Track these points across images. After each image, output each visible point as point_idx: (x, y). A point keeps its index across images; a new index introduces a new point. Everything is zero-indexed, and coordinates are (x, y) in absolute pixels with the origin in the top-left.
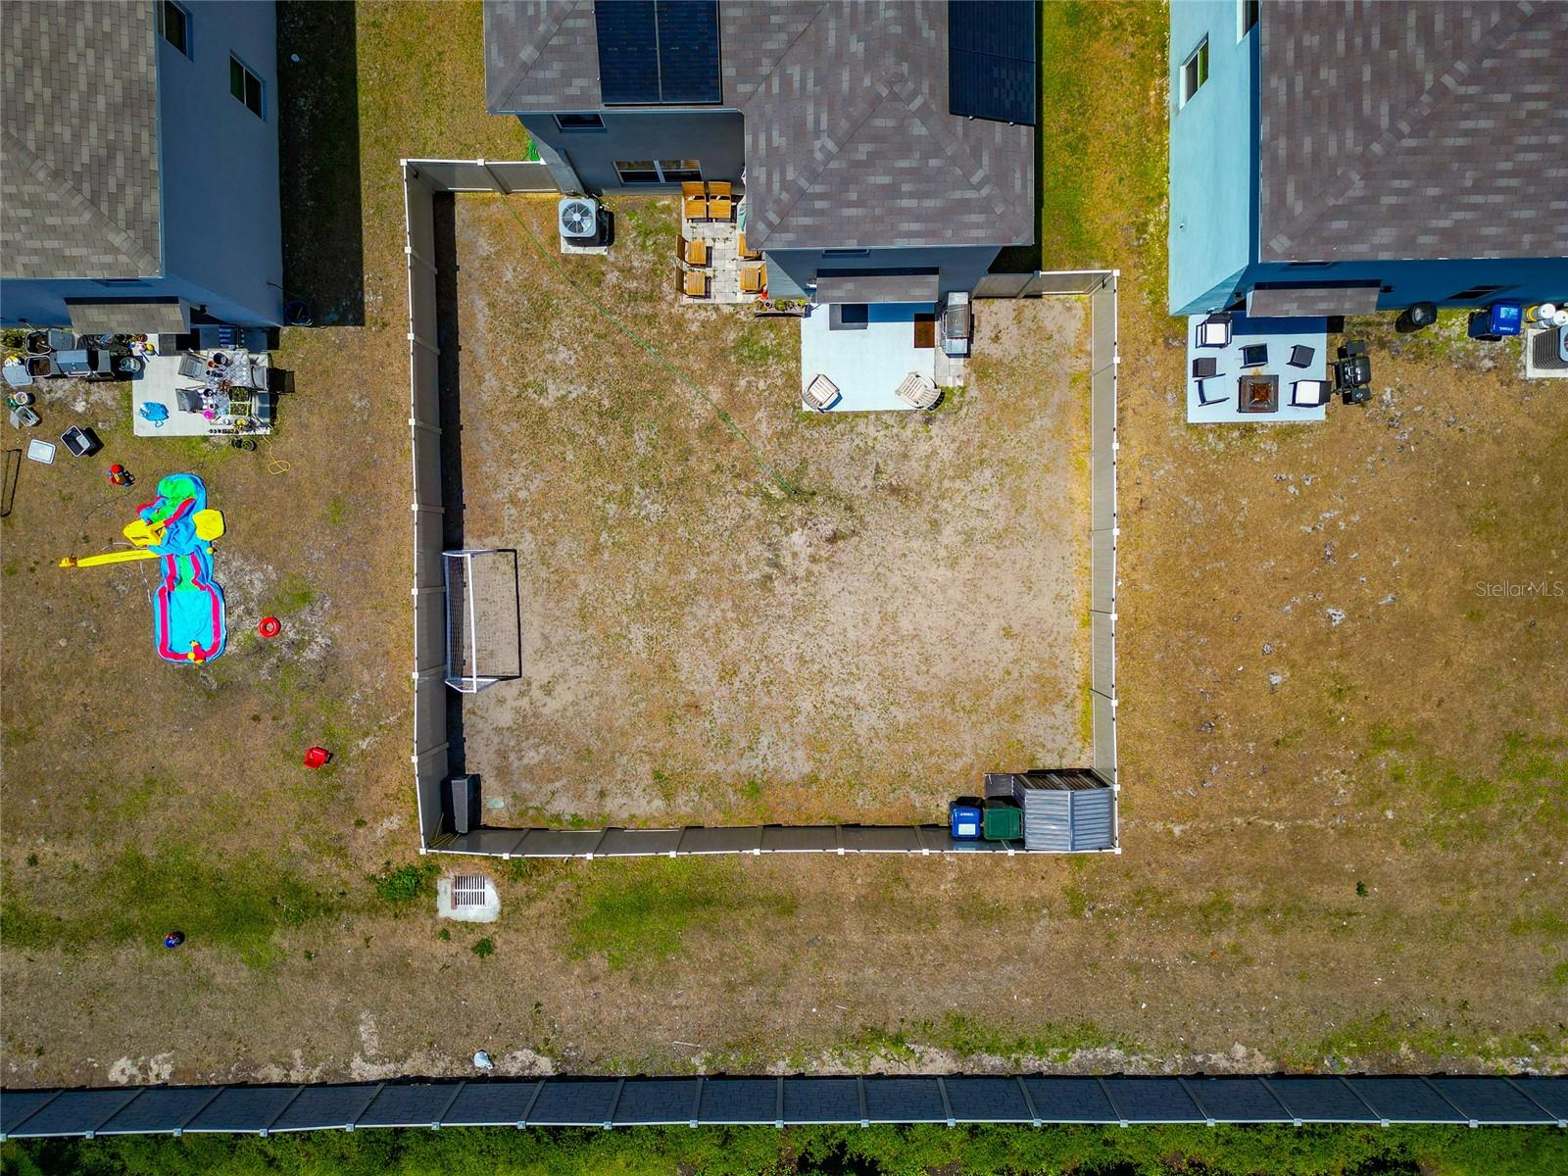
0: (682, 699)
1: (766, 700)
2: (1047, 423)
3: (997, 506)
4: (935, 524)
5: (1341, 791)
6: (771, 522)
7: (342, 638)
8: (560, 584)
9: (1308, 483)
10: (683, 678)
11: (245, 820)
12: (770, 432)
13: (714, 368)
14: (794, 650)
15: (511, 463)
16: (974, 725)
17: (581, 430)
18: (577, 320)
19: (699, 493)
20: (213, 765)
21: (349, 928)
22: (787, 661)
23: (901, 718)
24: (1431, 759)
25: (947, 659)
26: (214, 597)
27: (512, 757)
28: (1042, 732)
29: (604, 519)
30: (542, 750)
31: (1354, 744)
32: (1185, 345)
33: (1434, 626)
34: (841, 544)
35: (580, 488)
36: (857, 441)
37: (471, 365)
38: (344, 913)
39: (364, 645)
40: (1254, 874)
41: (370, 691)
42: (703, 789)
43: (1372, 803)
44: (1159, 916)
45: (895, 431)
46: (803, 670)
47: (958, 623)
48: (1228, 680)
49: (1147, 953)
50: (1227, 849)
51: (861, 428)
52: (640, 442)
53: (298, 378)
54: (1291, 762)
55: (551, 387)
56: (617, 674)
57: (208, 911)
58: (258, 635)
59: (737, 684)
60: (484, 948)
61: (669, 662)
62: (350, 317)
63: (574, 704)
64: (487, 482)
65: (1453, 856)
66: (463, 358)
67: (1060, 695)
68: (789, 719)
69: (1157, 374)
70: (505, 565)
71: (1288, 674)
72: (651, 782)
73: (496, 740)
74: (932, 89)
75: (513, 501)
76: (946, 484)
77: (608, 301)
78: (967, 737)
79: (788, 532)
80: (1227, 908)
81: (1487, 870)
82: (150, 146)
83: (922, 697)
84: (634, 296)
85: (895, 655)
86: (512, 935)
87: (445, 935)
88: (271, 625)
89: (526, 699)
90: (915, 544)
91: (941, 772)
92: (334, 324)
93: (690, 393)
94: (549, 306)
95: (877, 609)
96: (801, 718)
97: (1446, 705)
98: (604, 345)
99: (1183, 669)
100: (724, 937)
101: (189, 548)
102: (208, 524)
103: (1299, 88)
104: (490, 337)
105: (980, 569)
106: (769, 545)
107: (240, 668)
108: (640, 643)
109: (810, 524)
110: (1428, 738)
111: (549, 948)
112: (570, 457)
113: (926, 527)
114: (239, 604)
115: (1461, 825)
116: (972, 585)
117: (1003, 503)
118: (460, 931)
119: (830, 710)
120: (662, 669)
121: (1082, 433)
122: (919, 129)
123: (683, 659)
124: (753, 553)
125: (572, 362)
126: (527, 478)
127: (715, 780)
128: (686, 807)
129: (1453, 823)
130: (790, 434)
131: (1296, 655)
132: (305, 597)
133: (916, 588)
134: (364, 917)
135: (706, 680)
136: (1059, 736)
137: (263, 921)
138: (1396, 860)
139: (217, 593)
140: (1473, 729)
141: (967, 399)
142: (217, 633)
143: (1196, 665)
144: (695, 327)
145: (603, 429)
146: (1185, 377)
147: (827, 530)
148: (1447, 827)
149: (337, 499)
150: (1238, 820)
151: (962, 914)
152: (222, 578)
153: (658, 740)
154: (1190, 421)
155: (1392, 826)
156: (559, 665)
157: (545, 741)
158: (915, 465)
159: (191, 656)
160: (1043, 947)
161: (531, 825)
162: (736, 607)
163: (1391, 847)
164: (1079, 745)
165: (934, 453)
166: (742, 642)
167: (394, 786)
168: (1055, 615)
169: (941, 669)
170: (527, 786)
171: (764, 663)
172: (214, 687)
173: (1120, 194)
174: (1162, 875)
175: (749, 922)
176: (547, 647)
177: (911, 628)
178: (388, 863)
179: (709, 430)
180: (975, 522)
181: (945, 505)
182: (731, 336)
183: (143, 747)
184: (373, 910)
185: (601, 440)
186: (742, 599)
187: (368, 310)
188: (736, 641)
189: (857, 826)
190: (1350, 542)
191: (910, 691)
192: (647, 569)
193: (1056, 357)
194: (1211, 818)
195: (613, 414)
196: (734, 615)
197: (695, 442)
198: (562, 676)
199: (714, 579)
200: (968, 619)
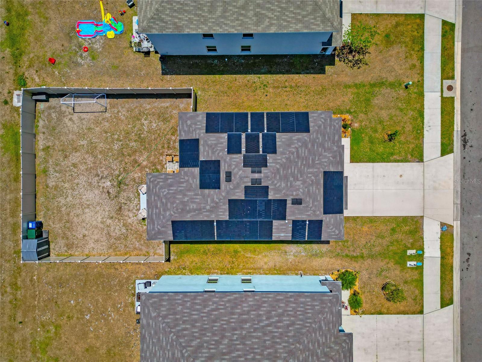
0: (68, 154)
1: (67, 175)
2: (137, 246)
3: (116, 233)
4: (112, 218)
5: (44, 318)
6: (113, 177)
7: (83, 68)
8: (97, 123)
9: (121, 310)
10: (73, 154)
11: (37, 42)
12: (135, 177)
13: (151, 163)
14: (80, 182)
15: (128, 111)
16: (61, 227)
17: (136, 129)
18: (163, 129)
19: (120, 159)
20: (51, 35)
21: (11, 68)
22: (77, 180)
23: (63, 209)
24: (52, 340)
25: (78, 220)
26: (93, 36)
27: (53, 110)
28: (59, 244)
29: (113, 134)
30: (55, 118)
31: (56, 321)
32: (155, 279)
33: (85, 340)
34: (107, 194)
35: (121, 129)
36: (133, 199)
37: (152, 102)
38: (15, 67)
39: (81, 73)
40: (25, 297)
41: (70, 74)
42: (45, 158)
43: (41, 325)
44: (14, 273)
45: (135, 208)
46: (75, 184)
47: (87, 223)
48: (72, 290)
49: (5, 270)
50: (31, 290)
51: (136, 200)
52: (133, 144)
53: (148, 58)
54: (52, 306)
55: (146, 122)
56: (74, 137)
57: (15, 32)
58: (84, 46)
59: (72, 168)
60: (6, 102)
61: (77, 150)
62: (164, 72)
63: (67, 126)
64: (123, 105)
65: (29, 345)
66: (154, 100)
67: (69, 249)
68: (63, 181)
69: (148, 273)
70: (103, 109)
71: (73, 305)
72: (47, 145)
73: (58, 106)
74: (176, 217)
75: (119, 112)
76: (122, 221)
77: (168, 137)
78: (58, 225)
79: (110, 181)
80: (17, 290)
81: (25, 354)
82: (169, 31)
83: (68, 214)
84: (169, 143)
85: (79, 208)
86: (9, 110)
87: (9, 92)
88: (86, 50)
89: (68, 114)
90: (107, 213)
91: (49, 219)
92: (162, 68)
93: (145, 157)
94: (167, 122)
95: (91, 203)
96: (63, 184)
97: (66, 343)
98: (156, 135)
99: (75, 279)
100: (9, 164)
101: (104, 30)
102: (111, 34)
103: (178, 301)
104: (159, 106)
105: (101, 229)
106: (107, 176)
107: (75, 41)
108: (82, 143)
109: (112, 186)
110: (57, 339)
111: (6, 119)
112: (129, 126)
113: (111, 215)
114: (91, 41)
115: (36, 347)
116: (96, 227)
117: (117, 235)
118: (10, 96)
119: (65, 191)
120: (76, 148)
121: (134, 254)
122: (168, 213)
123: (78, 154)
124: (105, 172)
125: (152, 127)
126: (124, 115)
127: (47, 162)
128: (40, 154)
129: (37, 345)
130: (135, 182)
131: (78, 307)
132: (93, 58)
133: (96, 213)
134: (14, 72)
135: (73, 160)
136: (58, 249)
137: (13, 46)
138: (28, 331)
139: (94, 36)
140: (60, 349)
141: (143, 226)
142: (84, 36)
143: (76, 283)
144: (161, 158)
145: (136, 135)
146: (147, 279)
147: (111, 191)
148: (36, 344)
149: (118, 67)
150: (37, 293)
151: (14, 224)
152: (98, 37)
153: (57, 147)
154: (136, 281)
155: (36, 330)
156: (77, 122)
157: (58, 118)
158: (127, 213)
159: (78, 29)
160: (6, 244)
161: (36, 115)
162: (91, 168)
163: (31, 330)
164: (56, 253)
165: (130, 218)
166: (82, 169)
167: (46, 80)
168: (89, 248)
169: (75, 219)
170: (46, 114)
171: (77, 174)
172: (71, 35)
173: (193, 263)
174: (24, 274)
175: (12, 170)
176: (81, 119)
177: (86, 212)
178: (27, 78)
179: (136, 161)
180: (112, 228)
181: (117, 220)
182: (159, 167)
183: (56, 16)
184: (16, 74)
185: (133, 134)
186: (93, 169)
187: (166, 76)
188: (82, 167)
189: (36, 198)
190: (106, 320)
191: (70, 212)
192: (101, 145)
193: (153, 248)
194: (38, 286)
195: (140, 137)
196: (89, 167)
197: (133, 158)
198: (74, 123)
199: (98, 162)
200: (88, 226)
